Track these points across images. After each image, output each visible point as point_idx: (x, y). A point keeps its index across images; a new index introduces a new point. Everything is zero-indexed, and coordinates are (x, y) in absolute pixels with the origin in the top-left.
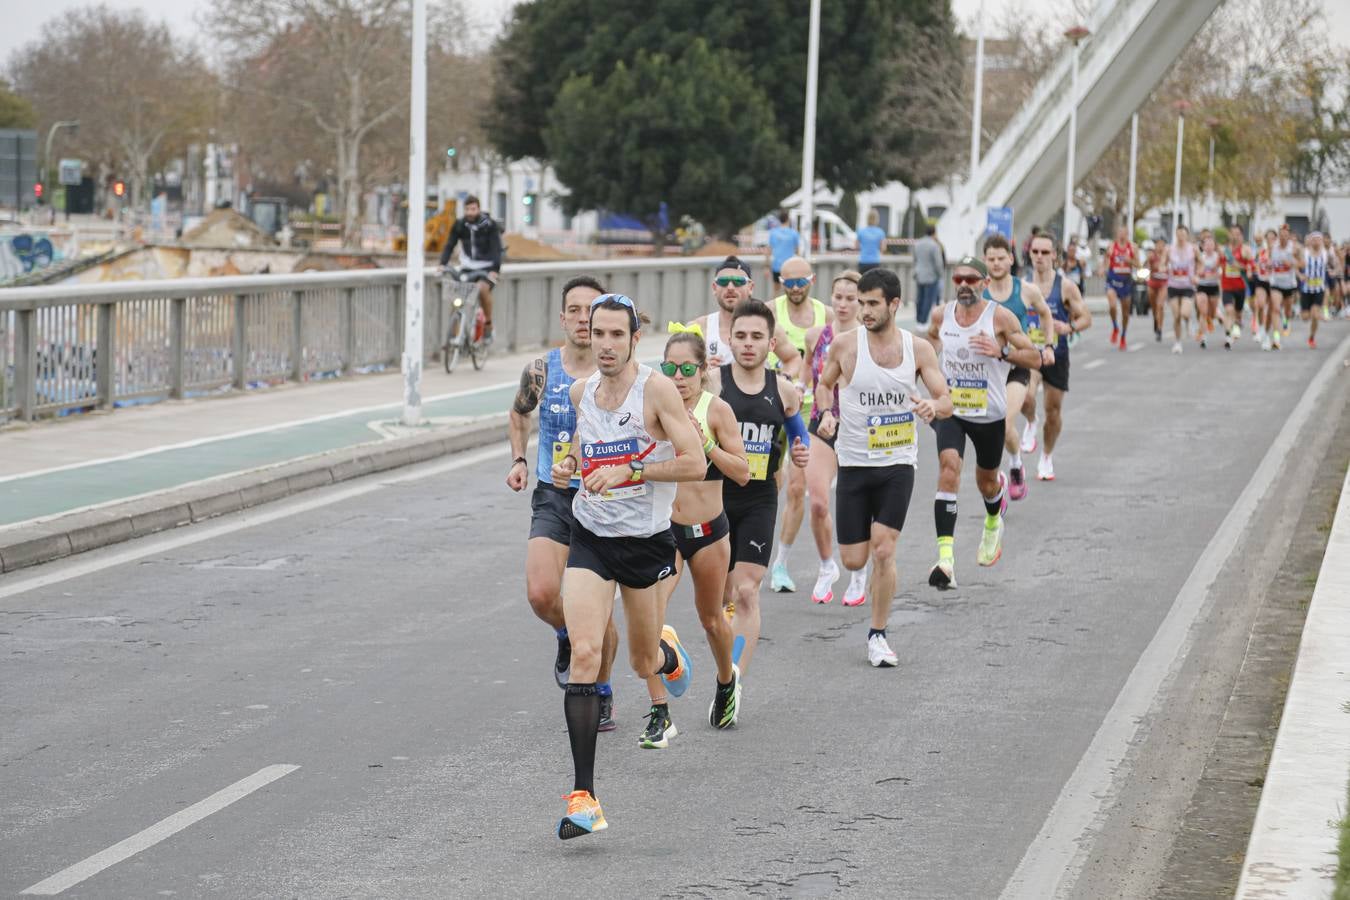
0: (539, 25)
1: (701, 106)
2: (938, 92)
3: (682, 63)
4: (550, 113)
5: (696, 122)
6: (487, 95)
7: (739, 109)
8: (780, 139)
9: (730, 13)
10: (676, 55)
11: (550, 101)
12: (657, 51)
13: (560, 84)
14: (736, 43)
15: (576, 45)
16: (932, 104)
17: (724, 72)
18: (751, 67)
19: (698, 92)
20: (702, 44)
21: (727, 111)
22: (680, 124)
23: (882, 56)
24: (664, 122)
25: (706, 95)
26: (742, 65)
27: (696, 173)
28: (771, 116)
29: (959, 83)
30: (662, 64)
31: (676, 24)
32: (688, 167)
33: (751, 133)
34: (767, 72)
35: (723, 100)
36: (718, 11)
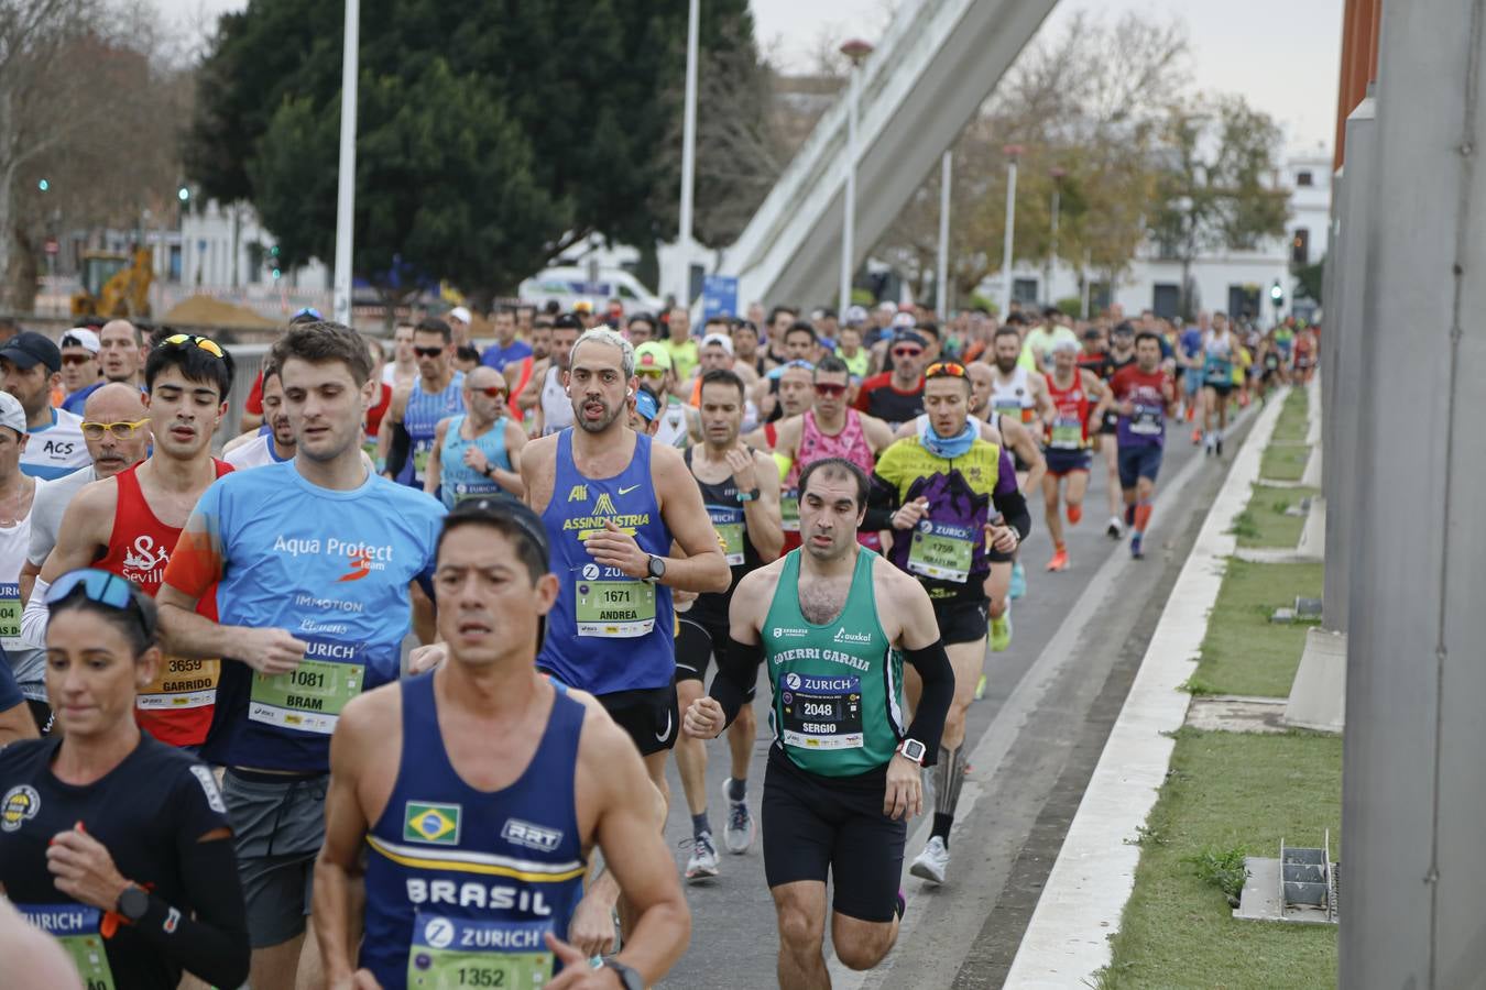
0: (248, 40)
1: (440, 141)
2: (735, 133)
3: (419, 88)
4: (259, 143)
5: (435, 161)
6: (187, 123)
7: (487, 146)
8: (539, 184)
9: (482, 29)
10: (412, 79)
11: (261, 129)
12: (392, 73)
13: (273, 111)
14: (493, 65)
15: (291, 64)
16: (724, 144)
17: (469, 100)
18: (505, 98)
19: (437, 125)
20: (442, 67)
21: (473, 147)
22: (413, 163)
23: (665, 86)
24: (399, 160)
25: (447, 127)
26: (495, 94)
27: (434, 223)
28: (528, 154)
29: (758, 118)
30: (392, 88)
31: (416, 39)
32: (424, 215)
33: (502, 175)
34: (527, 103)
35: (467, 135)
36: (468, 27)
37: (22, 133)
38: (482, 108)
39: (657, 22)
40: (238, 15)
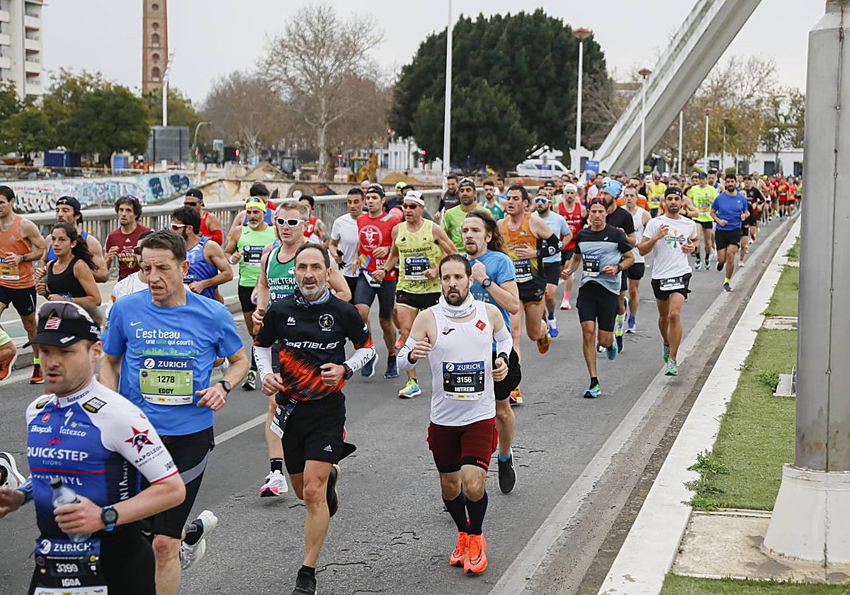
0: (413, 75)
1: (486, 112)
2: (599, 106)
3: (477, 91)
4: (415, 115)
5: (483, 119)
6: (390, 108)
7: (503, 113)
8: (523, 127)
9: (501, 68)
10: (474, 88)
11: (416, 109)
13: (419, 102)
14: (503, 82)
15: (429, 84)
16: (595, 110)
17: (496, 95)
18: (511, 93)
19: (483, 105)
20: (486, 82)
21: (497, 114)
22: (474, 120)
23: (572, 88)
24: (467, 119)
25: (487, 106)
26: (506, 93)
27: (483, 143)
28: (519, 116)
30: (466, 92)
31: (476, 74)
32: (479, 140)
33: (509, 124)
34: (519, 96)
35: (495, 109)
36: (496, 68)
37: (329, 113)
38: (501, 98)
39: (568, 63)
40: (409, 66)
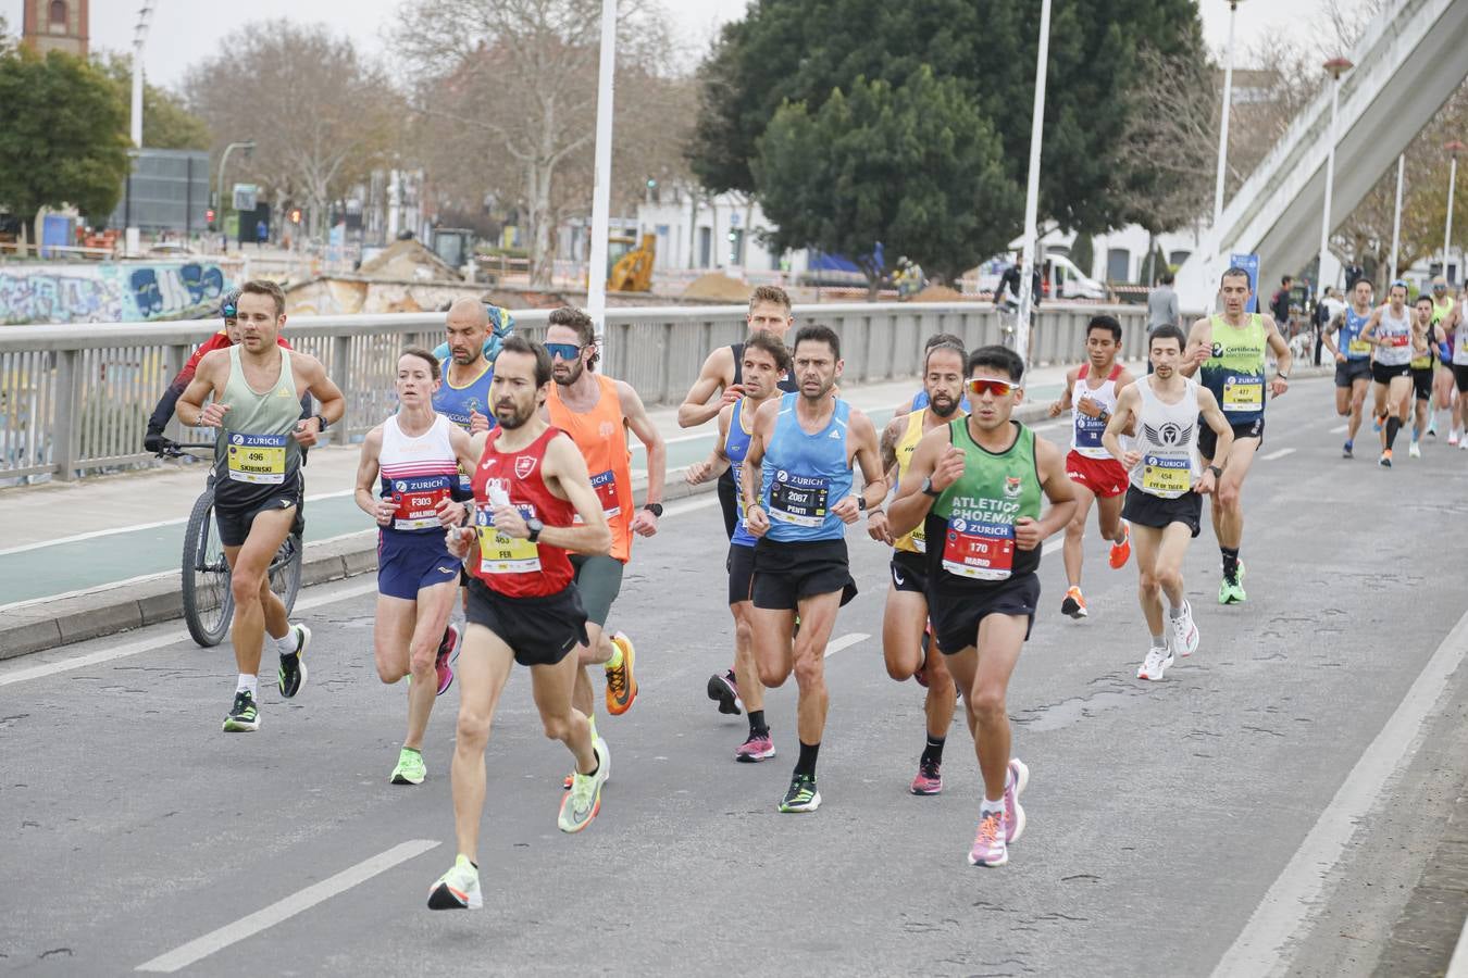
0: (748, 48)
1: (922, 137)
2: (1184, 127)
3: (904, 90)
4: (759, 142)
5: (918, 154)
6: (692, 123)
7: (963, 142)
8: (1008, 176)
9: (956, 37)
10: (898, 81)
11: (759, 129)
12: (877, 77)
13: (772, 112)
14: (962, 69)
15: (788, 69)
16: (1177, 139)
17: (949, 101)
18: (979, 96)
19: (920, 123)
20: (927, 70)
21: (951, 144)
22: (898, 158)
23: (1124, 86)
24: (883, 155)
25: (929, 125)
26: (968, 93)
27: (915, 211)
28: (1000, 150)
29: (1208, 119)
30: (882, 91)
31: (897, 49)
32: (906, 203)
33: (977, 168)
34: (996, 102)
35: (947, 132)
36: (944, 34)
37: (561, 134)
39: (1115, 28)
40: (740, 24)
